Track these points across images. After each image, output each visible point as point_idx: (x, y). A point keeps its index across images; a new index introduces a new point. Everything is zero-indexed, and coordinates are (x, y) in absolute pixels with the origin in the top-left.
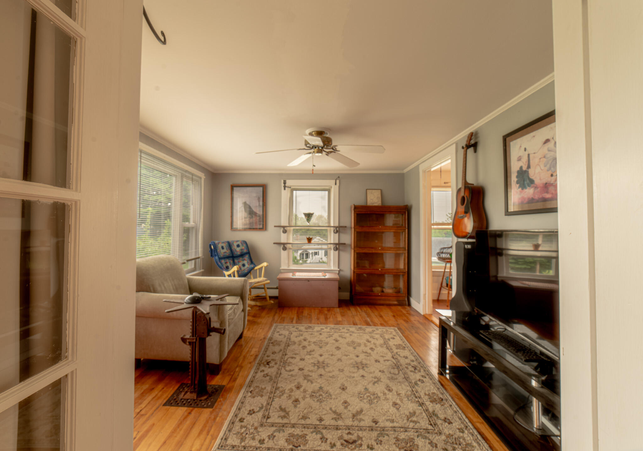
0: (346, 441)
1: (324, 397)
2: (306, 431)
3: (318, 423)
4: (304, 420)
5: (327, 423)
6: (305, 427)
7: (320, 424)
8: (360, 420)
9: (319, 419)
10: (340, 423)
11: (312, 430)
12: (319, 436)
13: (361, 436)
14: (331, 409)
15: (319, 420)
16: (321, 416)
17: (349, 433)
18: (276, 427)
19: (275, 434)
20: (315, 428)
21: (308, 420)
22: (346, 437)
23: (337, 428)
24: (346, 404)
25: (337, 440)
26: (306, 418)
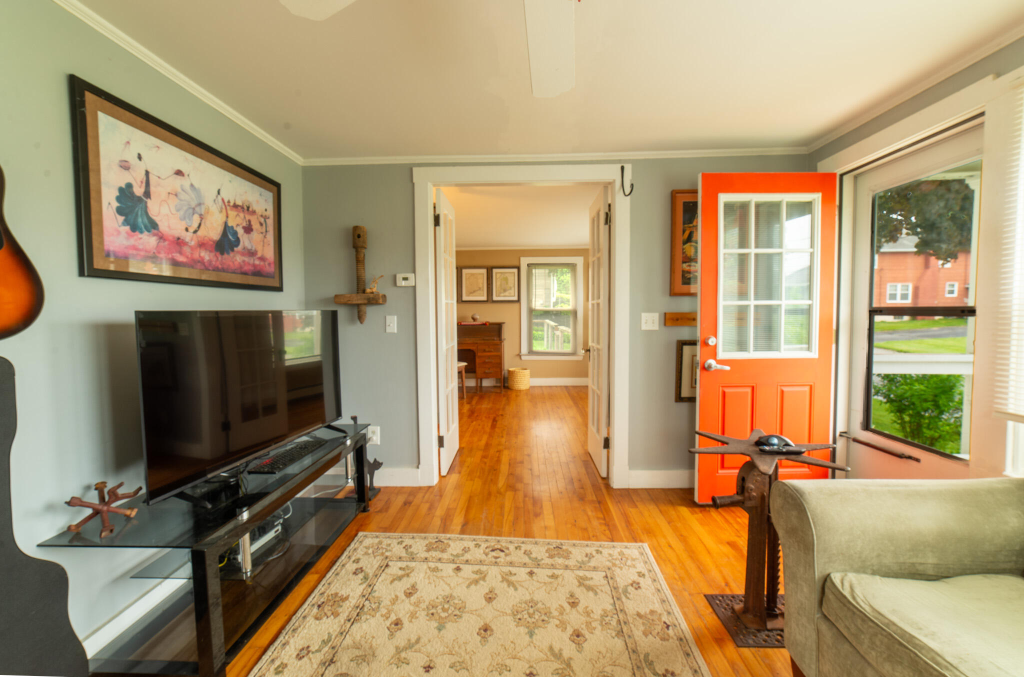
0: (502, 551)
1: (526, 612)
2: (549, 561)
3: (535, 570)
4: (554, 573)
5: (523, 569)
6: (553, 566)
7: (532, 569)
8: (476, 573)
9: (534, 575)
10: (506, 569)
11: (543, 562)
12: (534, 556)
13: (484, 555)
14: (516, 589)
15: (534, 573)
16: (530, 578)
17: (496, 558)
18: (589, 566)
19: (587, 559)
20: (539, 565)
21: (550, 574)
22: (502, 554)
23: (511, 564)
24: (490, 596)
25: (512, 553)
26: (552, 576)
